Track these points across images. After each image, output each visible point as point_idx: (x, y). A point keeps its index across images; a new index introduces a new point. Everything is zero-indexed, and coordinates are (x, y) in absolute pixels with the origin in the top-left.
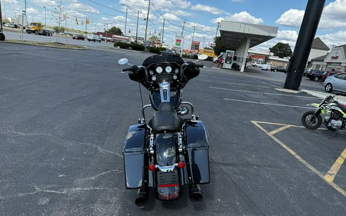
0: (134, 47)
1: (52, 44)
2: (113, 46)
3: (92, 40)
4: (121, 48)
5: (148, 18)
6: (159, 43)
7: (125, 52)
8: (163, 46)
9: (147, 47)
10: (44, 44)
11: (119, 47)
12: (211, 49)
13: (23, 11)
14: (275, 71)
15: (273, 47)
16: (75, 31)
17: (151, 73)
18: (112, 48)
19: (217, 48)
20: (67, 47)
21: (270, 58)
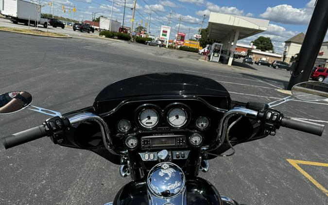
0: (120, 36)
2: (98, 35)
4: (106, 37)
5: (135, 8)
6: (145, 33)
7: (110, 42)
8: (150, 37)
9: (133, 36)
11: (104, 36)
12: (196, 41)
14: (260, 64)
15: (255, 40)
17: (125, 127)
19: (203, 40)
21: (253, 51)
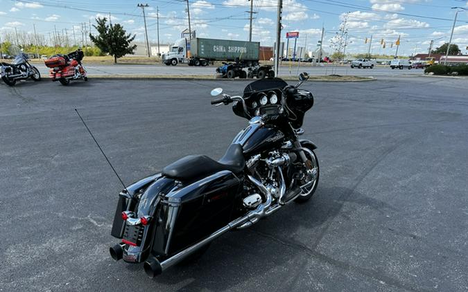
0: (462, 70)
1: (326, 77)
2: (422, 73)
3: (397, 67)
4: (435, 74)
10: (316, 78)
11: (432, 73)
13: (319, 42)
16: (388, 57)
18: (420, 76)
20: (342, 79)
